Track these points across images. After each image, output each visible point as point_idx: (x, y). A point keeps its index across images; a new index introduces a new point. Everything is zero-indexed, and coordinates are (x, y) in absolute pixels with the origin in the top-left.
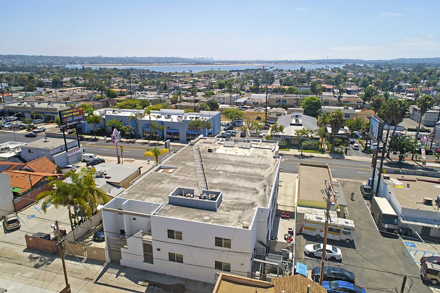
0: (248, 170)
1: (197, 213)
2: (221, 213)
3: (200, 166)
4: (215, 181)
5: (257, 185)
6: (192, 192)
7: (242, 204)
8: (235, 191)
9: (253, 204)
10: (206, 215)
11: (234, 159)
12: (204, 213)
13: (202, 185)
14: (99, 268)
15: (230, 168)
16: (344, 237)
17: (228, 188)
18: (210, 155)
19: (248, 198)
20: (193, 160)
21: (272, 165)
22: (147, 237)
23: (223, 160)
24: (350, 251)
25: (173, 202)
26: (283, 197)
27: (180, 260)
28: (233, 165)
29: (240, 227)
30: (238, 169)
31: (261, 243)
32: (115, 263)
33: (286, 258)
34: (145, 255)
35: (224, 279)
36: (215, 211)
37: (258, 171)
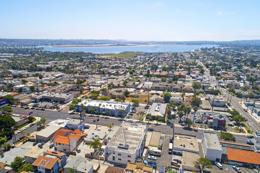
0: (136, 137)
1: (124, 150)
2: (129, 150)
3: (124, 135)
4: (128, 141)
5: (137, 142)
6: (123, 145)
7: (133, 148)
8: (132, 144)
9: (136, 148)
10: (126, 151)
11: (133, 132)
12: (126, 150)
13: (125, 142)
14: (103, 162)
15: (132, 136)
16: (158, 154)
17: (131, 143)
18: (127, 131)
19: (135, 146)
20: (122, 133)
21: (142, 135)
22: (114, 155)
23: (130, 133)
24: (159, 158)
25: (119, 147)
26: (147, 141)
27: (120, 160)
28: (132, 135)
29: (132, 153)
30: (134, 137)
31: (137, 156)
32: (106, 160)
33: (142, 159)
34: (113, 159)
35: (129, 163)
36: (128, 149)
37: (139, 137)
